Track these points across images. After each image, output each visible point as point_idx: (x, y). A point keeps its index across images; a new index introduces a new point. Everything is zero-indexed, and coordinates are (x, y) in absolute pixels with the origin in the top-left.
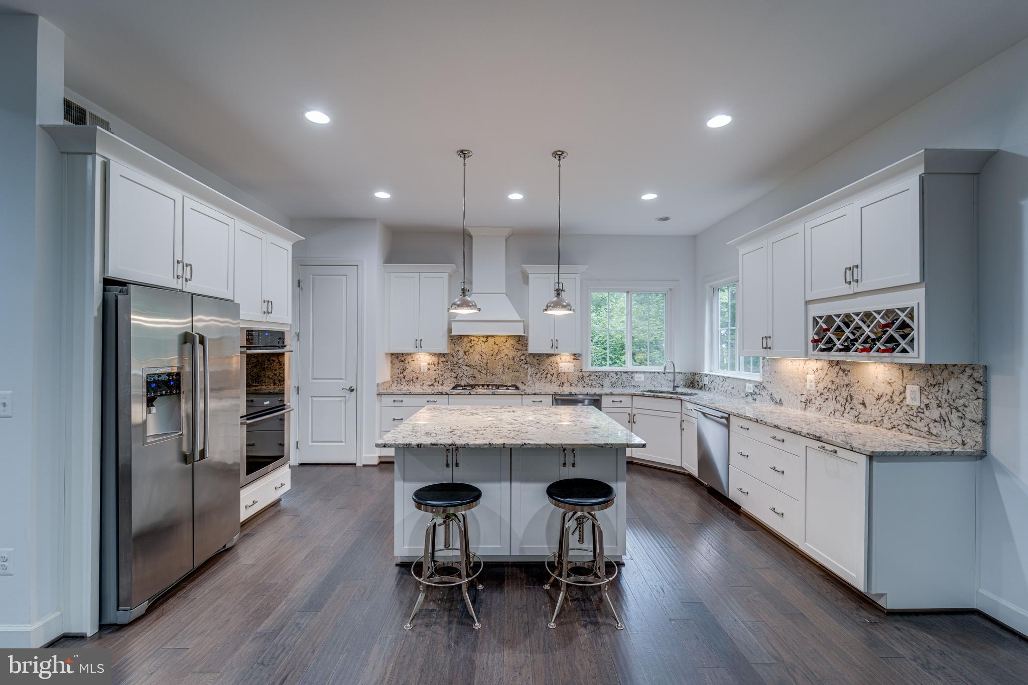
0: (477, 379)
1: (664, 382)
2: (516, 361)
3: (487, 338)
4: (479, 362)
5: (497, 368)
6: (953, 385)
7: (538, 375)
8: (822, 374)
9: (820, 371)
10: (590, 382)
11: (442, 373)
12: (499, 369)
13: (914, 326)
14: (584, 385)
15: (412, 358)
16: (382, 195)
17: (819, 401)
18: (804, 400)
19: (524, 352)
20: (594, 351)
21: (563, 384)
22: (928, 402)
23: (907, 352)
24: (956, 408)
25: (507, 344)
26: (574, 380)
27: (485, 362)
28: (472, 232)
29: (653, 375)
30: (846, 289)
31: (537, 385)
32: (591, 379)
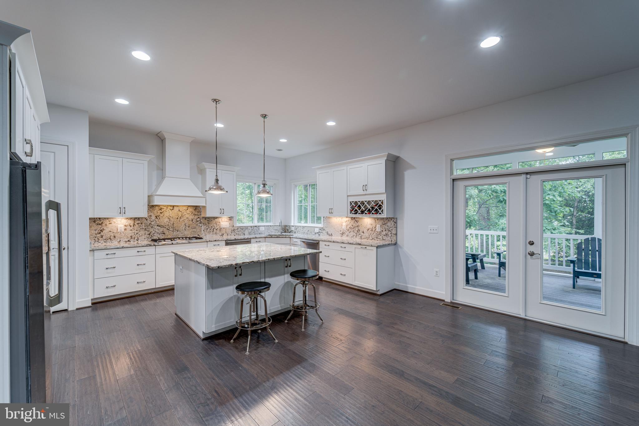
0: (166, 235)
1: (273, 231)
2: (194, 222)
3: (173, 207)
4: (168, 223)
5: (180, 226)
6: (389, 224)
7: (208, 230)
8: (348, 223)
9: (347, 222)
10: (238, 232)
11: (137, 232)
12: (182, 227)
13: (383, 206)
14: (235, 234)
15: (110, 221)
16: (122, 101)
17: (348, 232)
18: (341, 233)
19: (199, 216)
21: (223, 234)
22: (382, 229)
23: (381, 214)
24: (390, 231)
25: (188, 211)
26: (229, 231)
27: (172, 223)
28: (166, 136)
29: (268, 227)
30: (362, 193)
31: (208, 236)
32: (238, 231)
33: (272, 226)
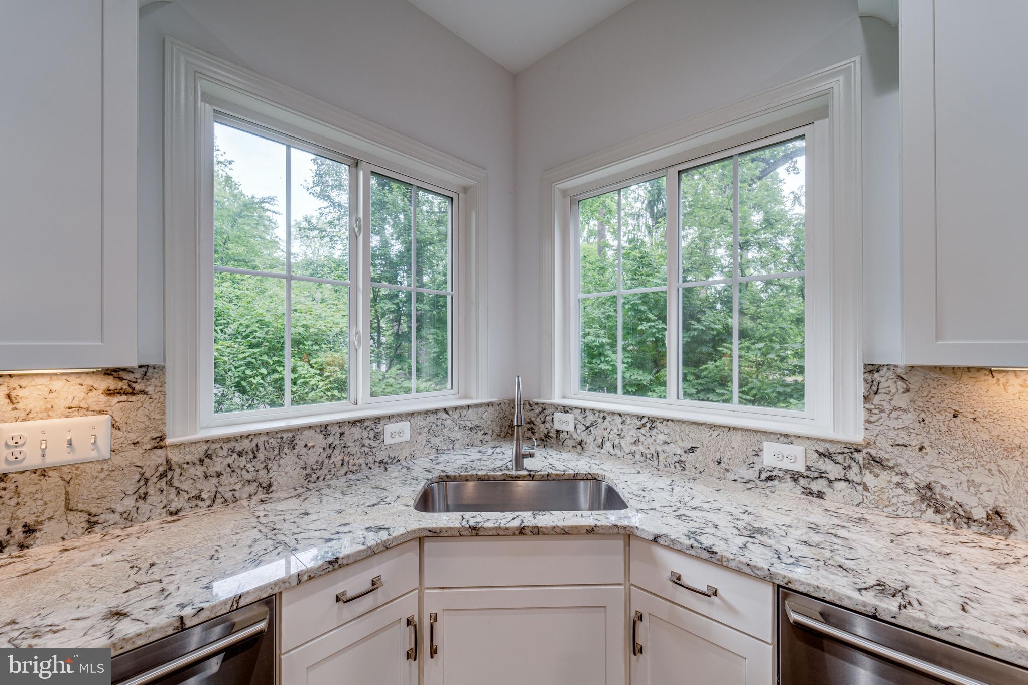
10: (207, 488)
20: (229, 350)
29: (431, 418)
32: (212, 470)
33: (456, 408)
